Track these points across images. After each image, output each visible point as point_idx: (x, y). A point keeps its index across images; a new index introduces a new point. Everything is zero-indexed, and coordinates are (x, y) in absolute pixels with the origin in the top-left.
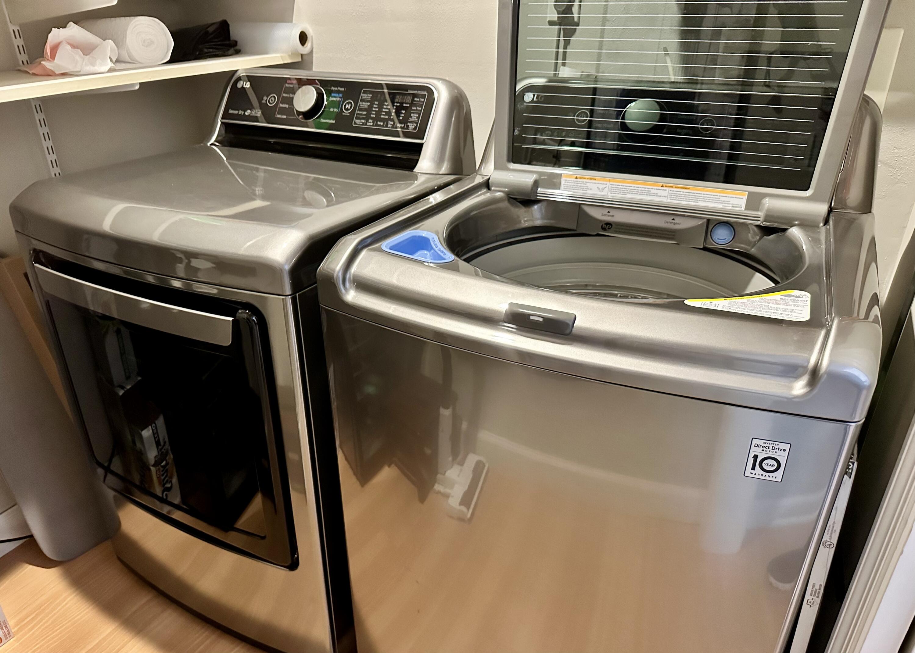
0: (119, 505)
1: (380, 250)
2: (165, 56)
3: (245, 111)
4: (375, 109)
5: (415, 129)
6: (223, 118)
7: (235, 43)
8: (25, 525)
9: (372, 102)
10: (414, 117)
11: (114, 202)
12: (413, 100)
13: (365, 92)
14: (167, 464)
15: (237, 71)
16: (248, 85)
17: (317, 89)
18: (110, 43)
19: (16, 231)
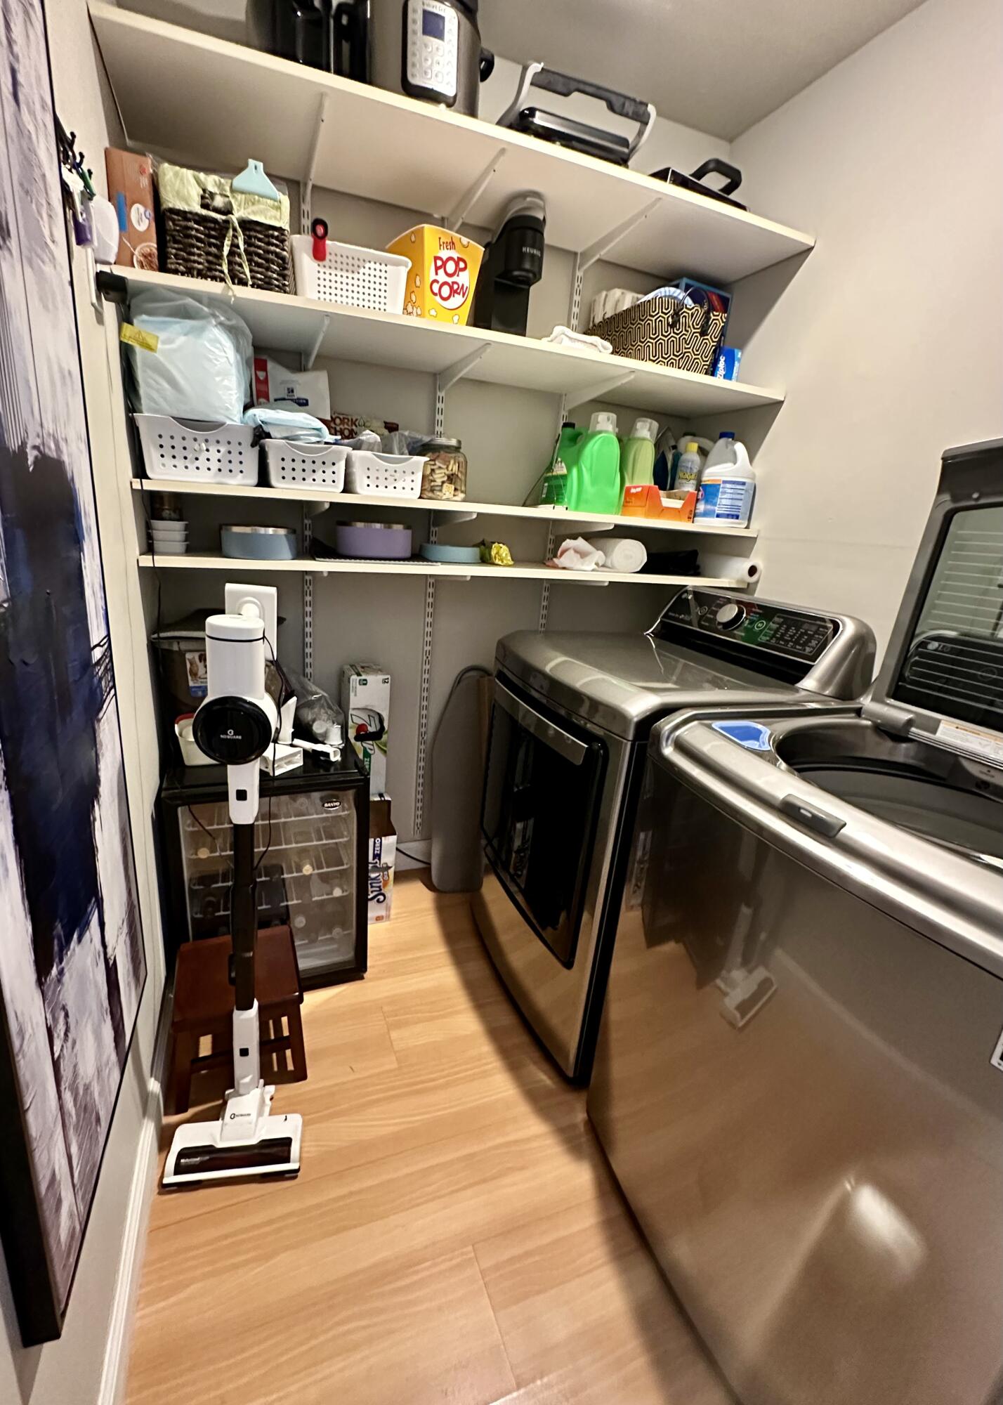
0: (487, 872)
1: (709, 727)
2: (637, 568)
3: (680, 614)
4: (782, 630)
5: (811, 652)
6: (663, 617)
7: (698, 567)
8: (429, 855)
9: (781, 625)
10: (814, 643)
11: (558, 654)
12: (818, 629)
13: (778, 617)
14: (525, 856)
15: (686, 586)
16: (690, 597)
17: (739, 608)
18: (600, 553)
19: (496, 658)
